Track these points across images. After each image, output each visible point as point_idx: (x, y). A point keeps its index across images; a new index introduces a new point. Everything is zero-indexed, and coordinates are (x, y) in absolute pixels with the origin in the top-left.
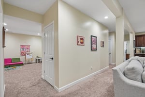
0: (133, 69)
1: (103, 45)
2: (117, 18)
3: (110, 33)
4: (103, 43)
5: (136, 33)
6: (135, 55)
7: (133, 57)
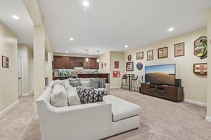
0: (61, 94)
1: (7, 65)
2: (35, 26)
3: (20, 45)
4: (7, 60)
5: (54, 53)
6: (54, 79)
7: (53, 81)
